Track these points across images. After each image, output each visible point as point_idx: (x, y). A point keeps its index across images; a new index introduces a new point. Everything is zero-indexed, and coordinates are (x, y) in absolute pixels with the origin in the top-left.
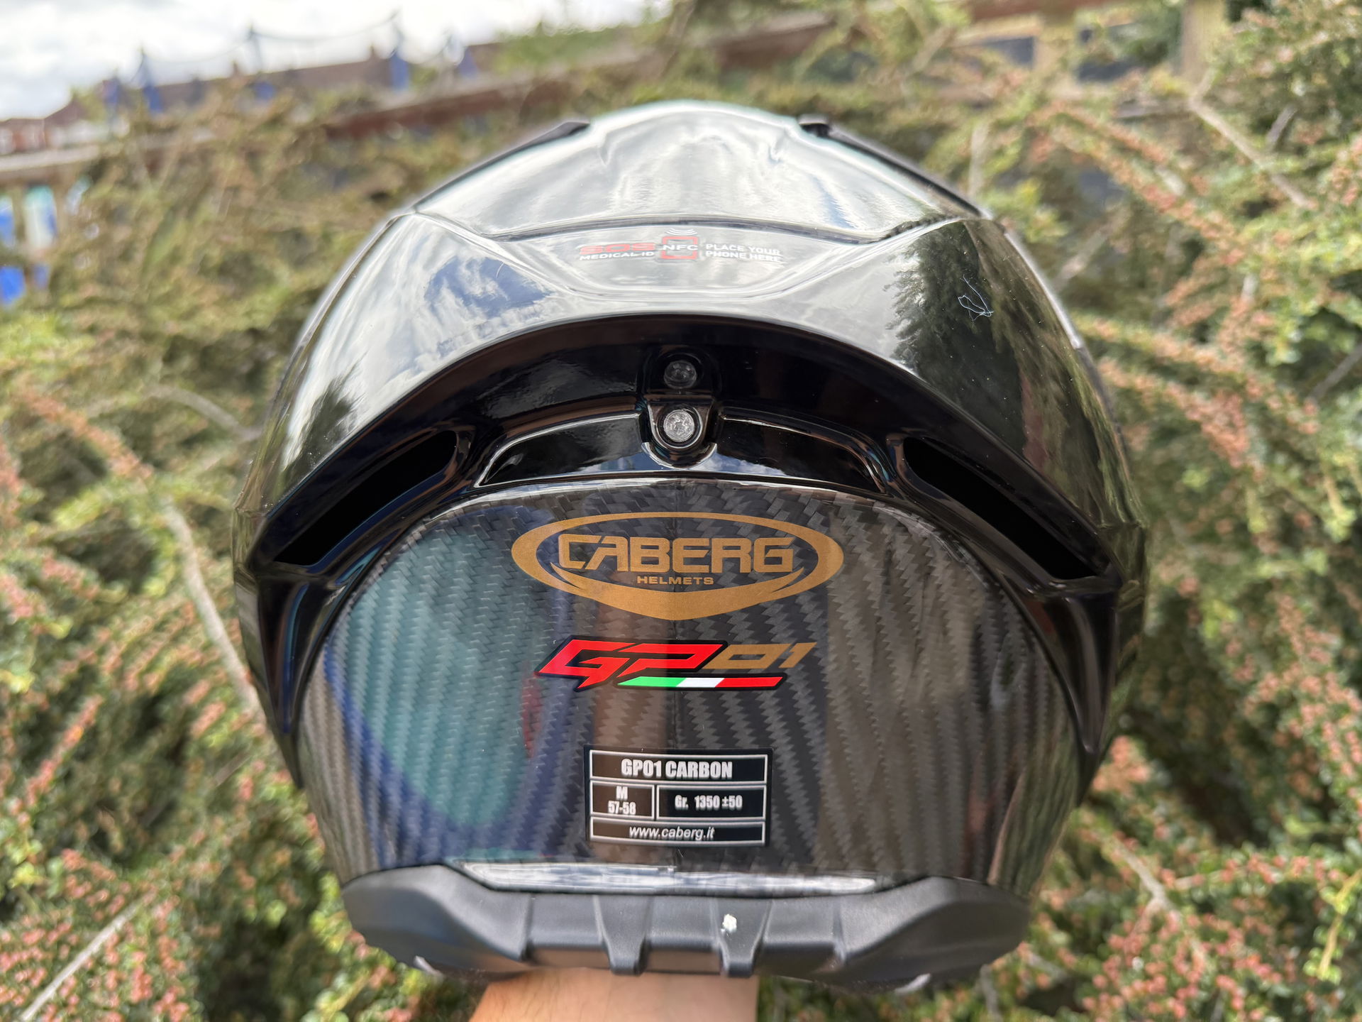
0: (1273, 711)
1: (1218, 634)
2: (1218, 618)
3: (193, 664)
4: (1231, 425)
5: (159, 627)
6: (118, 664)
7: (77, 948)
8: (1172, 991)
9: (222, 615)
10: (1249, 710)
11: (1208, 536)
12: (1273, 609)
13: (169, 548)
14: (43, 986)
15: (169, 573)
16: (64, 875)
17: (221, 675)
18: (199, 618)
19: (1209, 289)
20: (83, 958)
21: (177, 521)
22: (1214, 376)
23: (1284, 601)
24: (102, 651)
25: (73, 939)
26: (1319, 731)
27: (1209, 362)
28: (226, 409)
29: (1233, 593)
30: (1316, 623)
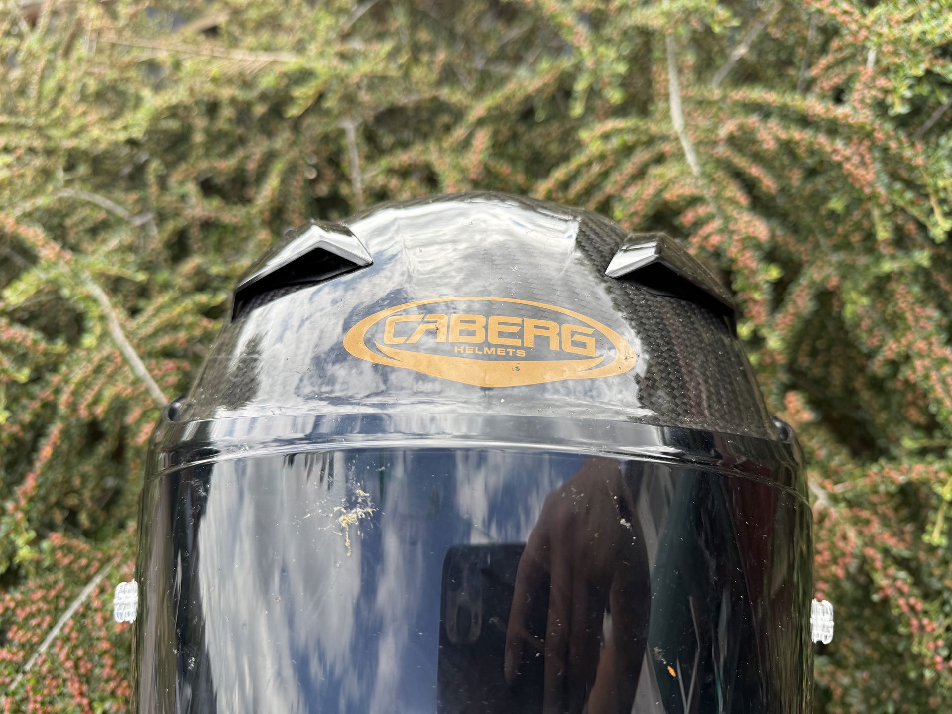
0: (895, 365)
1: (855, 314)
2: (854, 303)
3: (127, 395)
4: (863, 163)
5: (98, 370)
6: (71, 400)
7: (70, 600)
8: (835, 560)
9: (142, 358)
10: (877, 367)
11: (844, 245)
12: (892, 293)
13: (94, 312)
14: (51, 627)
15: (98, 330)
16: (53, 550)
17: (149, 401)
18: (126, 361)
19: (842, 62)
20: (76, 606)
21: (96, 290)
22: (850, 126)
23: (899, 288)
24: (57, 391)
25: (67, 593)
26: (927, 377)
27: (846, 116)
28: (118, 202)
29: (864, 285)
30: (923, 303)
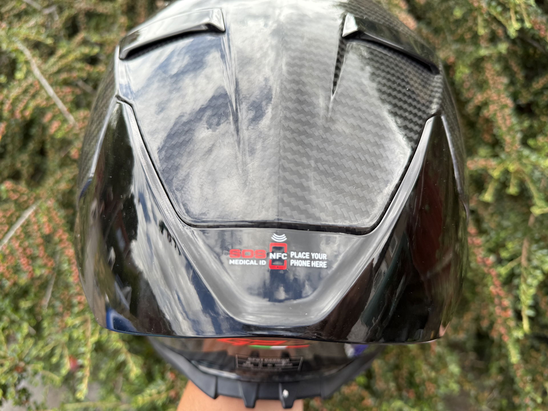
0: (479, 108)
1: (461, 78)
2: (461, 72)
3: (43, 106)
5: (25, 91)
6: (11, 108)
7: (18, 218)
9: (52, 85)
10: (470, 108)
11: (461, 40)
12: (483, 68)
13: (21, 59)
15: (24, 69)
16: (7, 191)
17: (57, 110)
18: (42, 87)
20: (22, 221)
21: (22, 47)
23: (488, 65)
24: (2, 104)
25: (17, 214)
26: (495, 114)
29: (468, 62)
30: (499, 74)
